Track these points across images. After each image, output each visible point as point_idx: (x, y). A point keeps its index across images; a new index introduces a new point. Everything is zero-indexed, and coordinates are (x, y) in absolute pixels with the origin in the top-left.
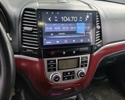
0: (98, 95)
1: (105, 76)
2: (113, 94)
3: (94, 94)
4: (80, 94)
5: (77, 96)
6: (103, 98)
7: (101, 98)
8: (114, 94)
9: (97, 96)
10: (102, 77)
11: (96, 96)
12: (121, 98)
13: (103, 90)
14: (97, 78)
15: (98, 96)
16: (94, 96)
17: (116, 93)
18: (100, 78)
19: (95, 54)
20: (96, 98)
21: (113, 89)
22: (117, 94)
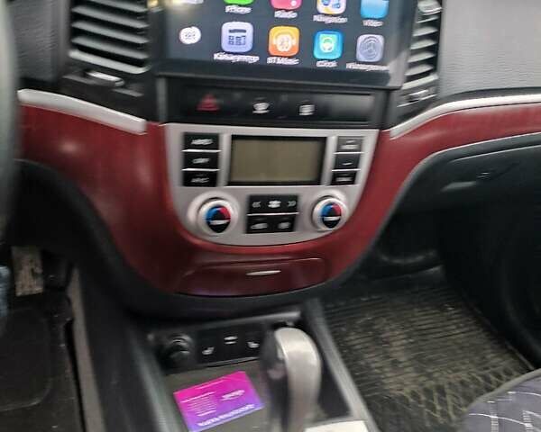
0: (393, 326)
1: (432, 254)
2: (454, 327)
3: (376, 322)
4: (316, 300)
5: (303, 315)
6: (411, 340)
7: (401, 337)
8: (458, 328)
9: (387, 328)
10: (420, 258)
11: (384, 332)
12: (487, 346)
13: (416, 310)
14: (397, 261)
15: (392, 330)
16: (376, 327)
17: (466, 326)
18: (410, 261)
19: (397, 131)
20: (383, 336)
21: (455, 307)
22: (471, 331)
